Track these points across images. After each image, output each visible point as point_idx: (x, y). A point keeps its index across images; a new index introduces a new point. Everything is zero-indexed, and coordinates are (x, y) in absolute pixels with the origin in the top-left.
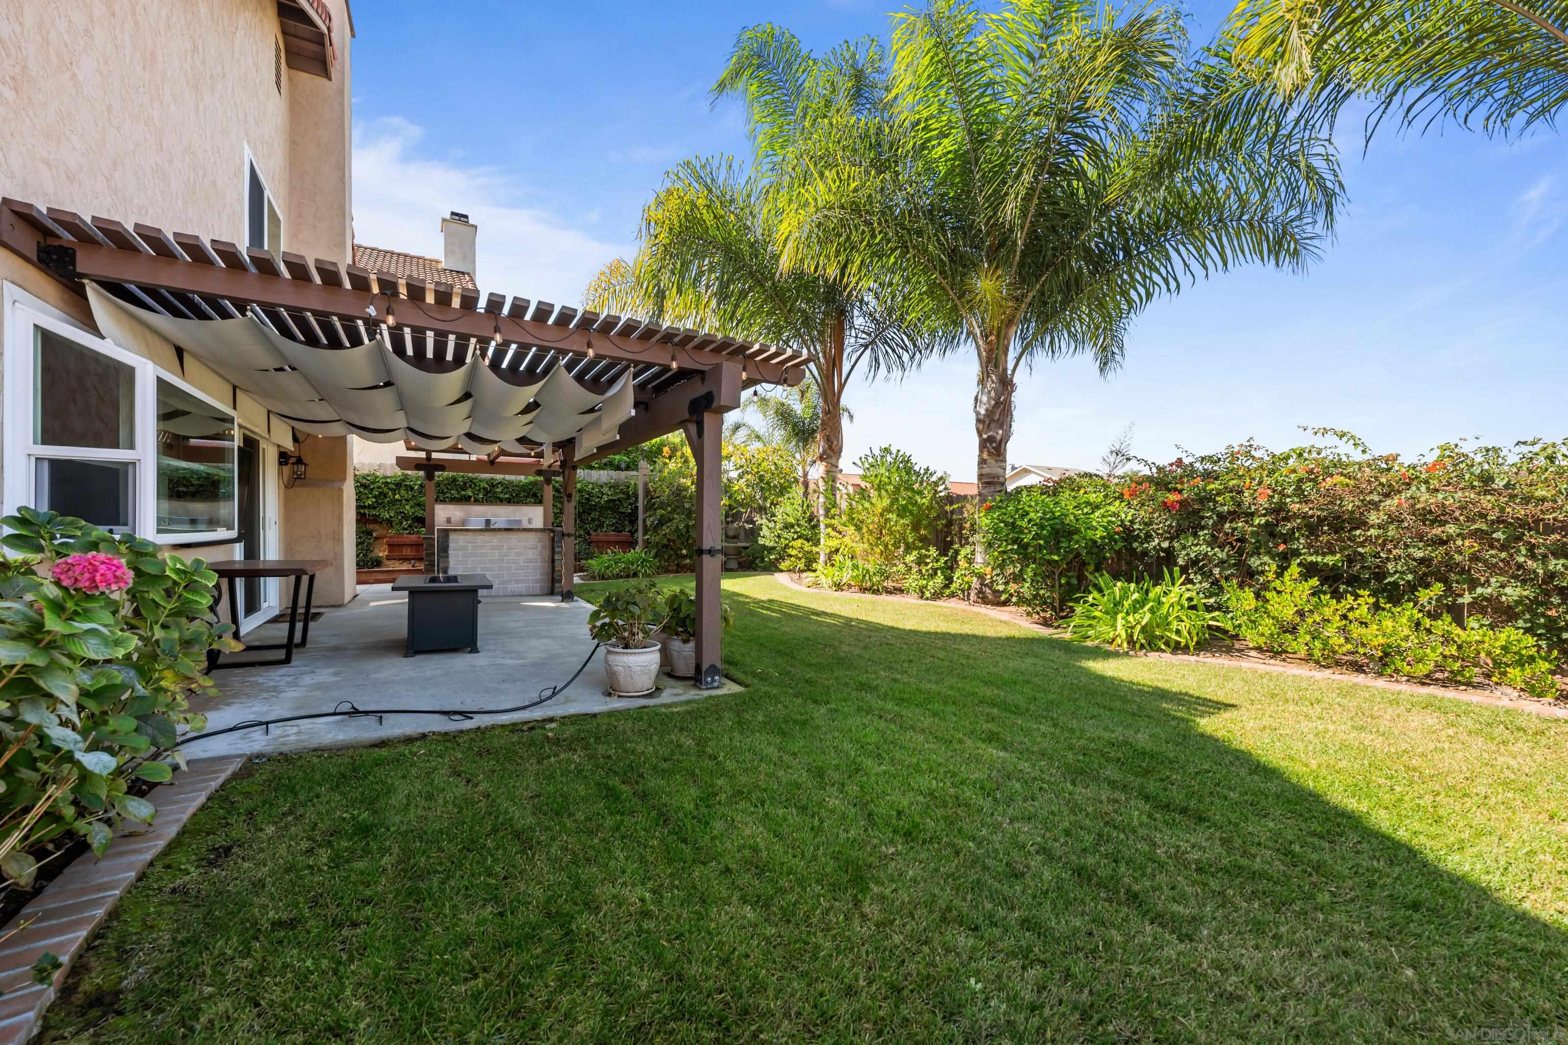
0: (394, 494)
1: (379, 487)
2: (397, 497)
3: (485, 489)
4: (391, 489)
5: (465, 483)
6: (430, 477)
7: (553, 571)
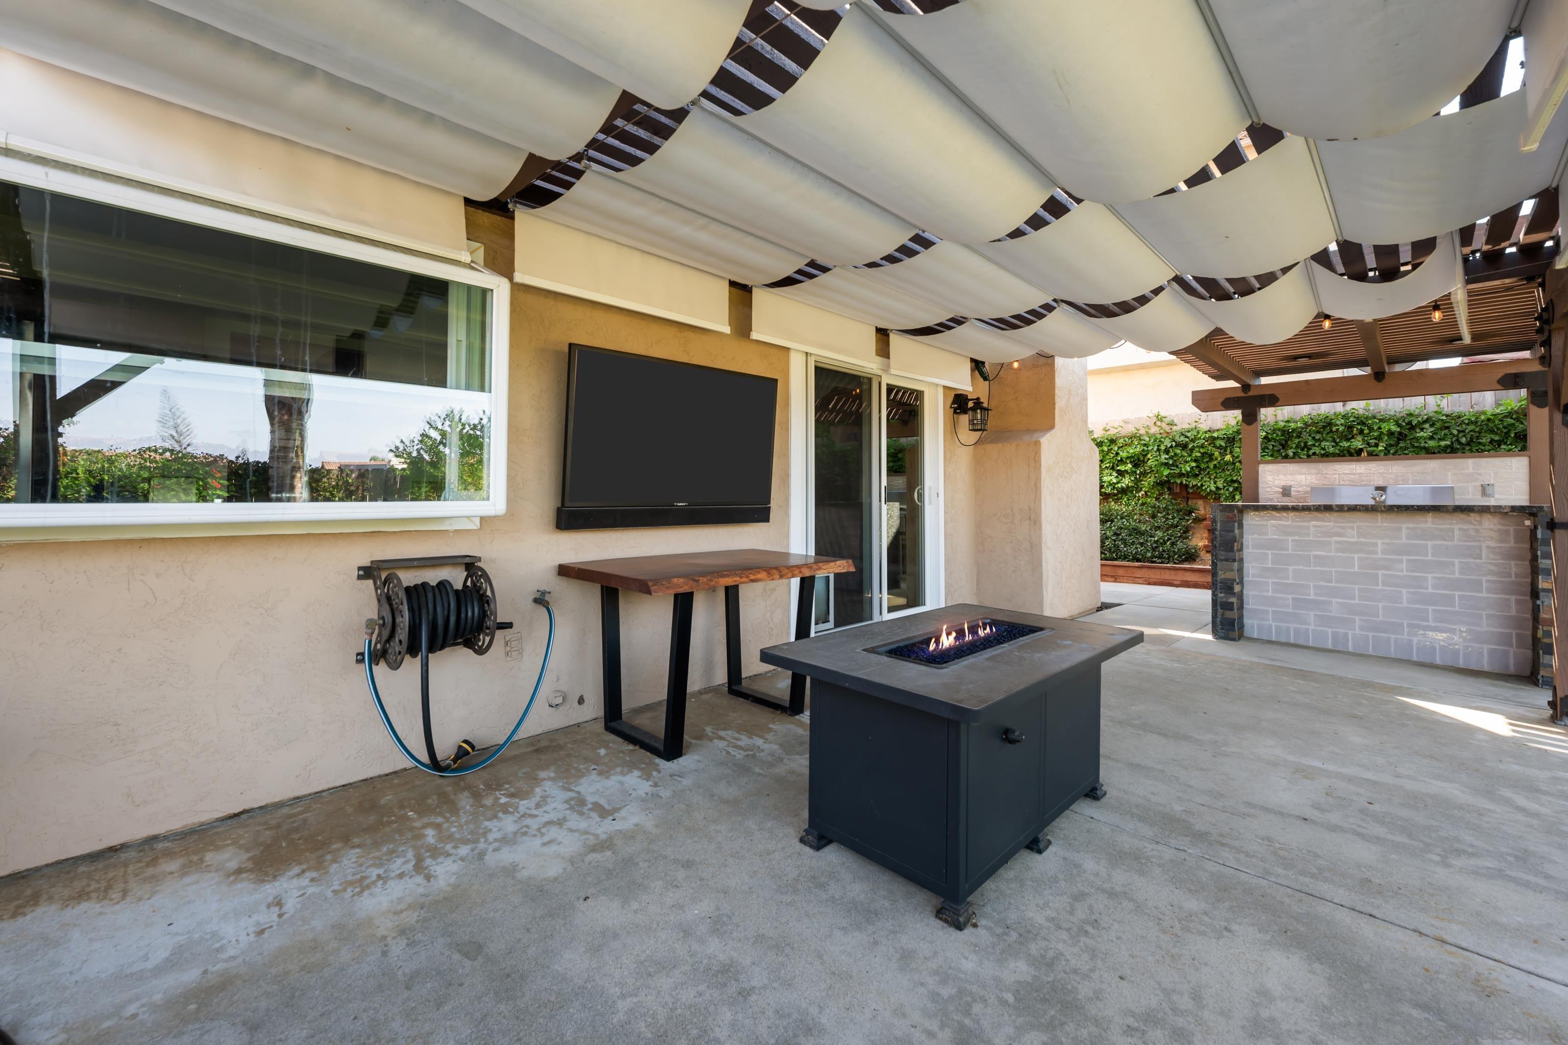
0: (1223, 455)
1: (1202, 446)
2: (1228, 458)
3: (1391, 433)
4: (1220, 447)
5: (1350, 428)
6: (1250, 418)
7: (1536, 618)
